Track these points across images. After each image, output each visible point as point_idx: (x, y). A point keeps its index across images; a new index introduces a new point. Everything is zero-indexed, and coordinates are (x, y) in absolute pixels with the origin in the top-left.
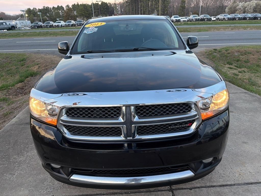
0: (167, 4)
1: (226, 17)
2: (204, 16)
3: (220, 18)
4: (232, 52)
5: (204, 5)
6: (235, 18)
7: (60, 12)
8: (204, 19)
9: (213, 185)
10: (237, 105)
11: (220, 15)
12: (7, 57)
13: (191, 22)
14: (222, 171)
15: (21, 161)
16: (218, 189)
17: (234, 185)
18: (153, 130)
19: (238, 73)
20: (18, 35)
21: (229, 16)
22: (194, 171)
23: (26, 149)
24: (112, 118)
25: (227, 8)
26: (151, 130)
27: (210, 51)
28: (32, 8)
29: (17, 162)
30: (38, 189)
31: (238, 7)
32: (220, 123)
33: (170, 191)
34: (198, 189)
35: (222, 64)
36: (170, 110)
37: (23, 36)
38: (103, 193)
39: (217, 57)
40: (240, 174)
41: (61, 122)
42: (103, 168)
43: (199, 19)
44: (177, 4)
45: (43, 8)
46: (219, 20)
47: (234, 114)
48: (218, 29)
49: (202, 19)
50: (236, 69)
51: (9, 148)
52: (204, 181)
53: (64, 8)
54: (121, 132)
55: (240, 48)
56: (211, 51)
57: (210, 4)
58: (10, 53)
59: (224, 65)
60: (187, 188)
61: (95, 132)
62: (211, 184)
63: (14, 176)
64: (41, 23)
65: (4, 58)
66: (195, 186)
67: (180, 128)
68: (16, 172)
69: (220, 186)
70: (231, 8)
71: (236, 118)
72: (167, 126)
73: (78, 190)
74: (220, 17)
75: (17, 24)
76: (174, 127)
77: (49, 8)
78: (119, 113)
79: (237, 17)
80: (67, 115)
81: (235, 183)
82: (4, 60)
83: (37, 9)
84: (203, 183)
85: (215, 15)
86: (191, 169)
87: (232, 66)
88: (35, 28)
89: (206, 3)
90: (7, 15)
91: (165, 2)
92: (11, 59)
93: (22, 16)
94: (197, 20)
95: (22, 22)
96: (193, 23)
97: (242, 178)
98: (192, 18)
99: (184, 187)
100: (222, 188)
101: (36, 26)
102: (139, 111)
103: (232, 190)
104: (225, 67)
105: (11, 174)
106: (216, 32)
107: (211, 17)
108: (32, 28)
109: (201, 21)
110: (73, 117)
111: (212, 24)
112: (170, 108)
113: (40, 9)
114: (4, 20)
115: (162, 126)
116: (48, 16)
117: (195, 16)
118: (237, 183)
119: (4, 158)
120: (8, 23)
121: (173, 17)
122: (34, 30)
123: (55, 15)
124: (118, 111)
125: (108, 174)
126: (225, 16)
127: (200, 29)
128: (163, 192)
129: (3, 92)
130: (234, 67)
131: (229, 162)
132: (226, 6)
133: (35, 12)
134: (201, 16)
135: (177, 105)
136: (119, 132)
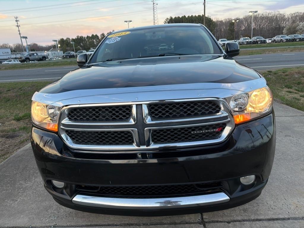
0: (213, 28)
1: (284, 38)
2: (257, 38)
3: (276, 40)
4: (291, 74)
5: (257, 28)
6: (294, 39)
7: (95, 41)
8: (256, 41)
9: (259, 218)
10: (296, 129)
11: (276, 36)
12: (33, 86)
13: (241, 45)
14: (272, 202)
15: (27, 187)
16: (266, 223)
17: (289, 219)
18: (172, 136)
19: (299, 97)
20: (48, 65)
21: (288, 37)
22: (228, 194)
23: (35, 174)
24: (121, 120)
25: (285, 29)
26: (169, 136)
27: (263, 74)
28: (65, 39)
29: (22, 187)
30: (40, 217)
31: (298, 28)
32: (263, 137)
33: (201, 224)
34: (239, 222)
35: (278, 88)
36: (192, 109)
37: (53, 65)
38: (115, 224)
39: (271, 80)
40: (297, 207)
41: (62, 127)
42: (111, 184)
43: (250, 42)
44: (224, 27)
45: (76, 38)
46: (276, 42)
47: (292, 138)
48: (274, 51)
49: (254, 42)
50: (297, 93)
51: (17, 173)
52: (248, 213)
53: (99, 37)
54: (132, 138)
55: (301, 69)
56: (265, 73)
57: (264, 25)
58: (37, 81)
59: (282, 89)
60: (223, 221)
61: (101, 138)
62: (256, 217)
63: (16, 202)
64: (74, 52)
65: (29, 86)
66: (235, 219)
67: (207, 134)
68: (19, 198)
69: (269, 220)
70: (290, 29)
71: (294, 142)
72: (190, 130)
73: (87, 220)
74: (276, 38)
75: (49, 55)
76: (198, 132)
77: (83, 37)
78: (130, 114)
79: (296, 37)
80: (69, 118)
81: (289, 217)
82: (30, 88)
83: (71, 39)
84: (246, 215)
85: (270, 37)
86: (225, 191)
87: (291, 90)
88: (67, 58)
89: (259, 25)
90: (40, 47)
91: (211, 25)
92: (37, 87)
93: (54, 47)
94: (248, 43)
95: (54, 53)
96: (244, 46)
97: (299, 210)
98: (242, 41)
99: (220, 220)
100: (272, 222)
101: (68, 56)
102: (153, 110)
103: (285, 225)
104: (282, 90)
105: (13, 200)
106: (272, 54)
107: (266, 40)
108: (64, 58)
109: (253, 44)
110: (76, 120)
111: (267, 47)
112: (192, 107)
113: (74, 39)
114: (36, 51)
115: (183, 131)
116: (81, 46)
117: (246, 39)
118: (293, 217)
119: (9, 183)
120: (39, 54)
121: (220, 41)
122: (66, 60)
123: (89, 44)
124: (127, 112)
125: (119, 194)
126: (282, 37)
127: (252, 52)
128: (192, 225)
129: (25, 121)
130: (294, 91)
131: (283, 192)
132: (283, 28)
133: (69, 42)
134: (254, 39)
135: (201, 103)
136: (130, 138)
